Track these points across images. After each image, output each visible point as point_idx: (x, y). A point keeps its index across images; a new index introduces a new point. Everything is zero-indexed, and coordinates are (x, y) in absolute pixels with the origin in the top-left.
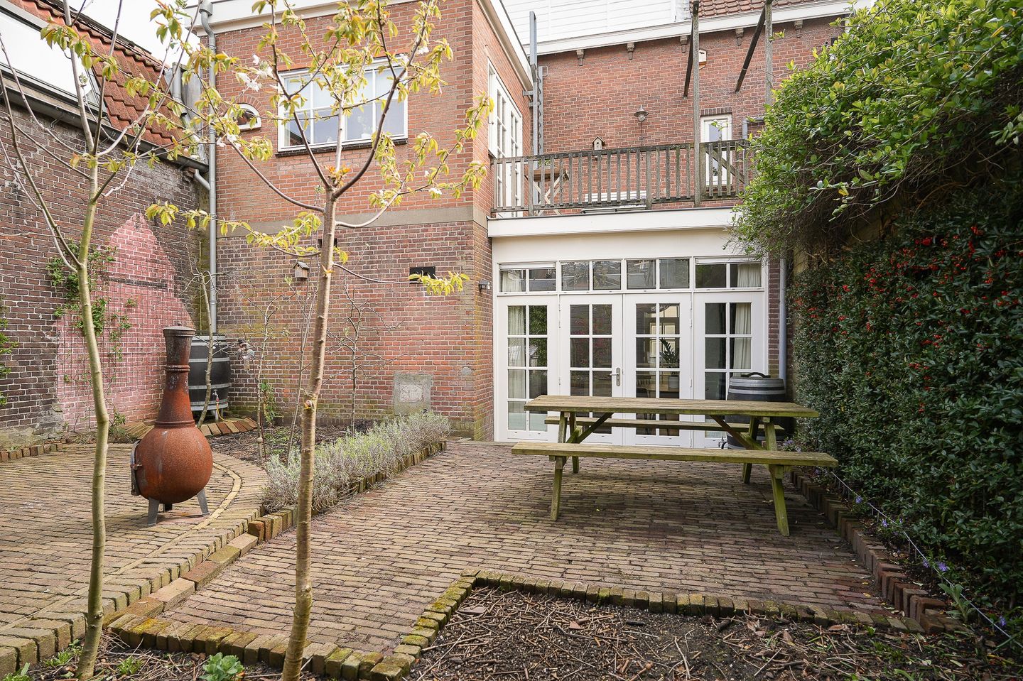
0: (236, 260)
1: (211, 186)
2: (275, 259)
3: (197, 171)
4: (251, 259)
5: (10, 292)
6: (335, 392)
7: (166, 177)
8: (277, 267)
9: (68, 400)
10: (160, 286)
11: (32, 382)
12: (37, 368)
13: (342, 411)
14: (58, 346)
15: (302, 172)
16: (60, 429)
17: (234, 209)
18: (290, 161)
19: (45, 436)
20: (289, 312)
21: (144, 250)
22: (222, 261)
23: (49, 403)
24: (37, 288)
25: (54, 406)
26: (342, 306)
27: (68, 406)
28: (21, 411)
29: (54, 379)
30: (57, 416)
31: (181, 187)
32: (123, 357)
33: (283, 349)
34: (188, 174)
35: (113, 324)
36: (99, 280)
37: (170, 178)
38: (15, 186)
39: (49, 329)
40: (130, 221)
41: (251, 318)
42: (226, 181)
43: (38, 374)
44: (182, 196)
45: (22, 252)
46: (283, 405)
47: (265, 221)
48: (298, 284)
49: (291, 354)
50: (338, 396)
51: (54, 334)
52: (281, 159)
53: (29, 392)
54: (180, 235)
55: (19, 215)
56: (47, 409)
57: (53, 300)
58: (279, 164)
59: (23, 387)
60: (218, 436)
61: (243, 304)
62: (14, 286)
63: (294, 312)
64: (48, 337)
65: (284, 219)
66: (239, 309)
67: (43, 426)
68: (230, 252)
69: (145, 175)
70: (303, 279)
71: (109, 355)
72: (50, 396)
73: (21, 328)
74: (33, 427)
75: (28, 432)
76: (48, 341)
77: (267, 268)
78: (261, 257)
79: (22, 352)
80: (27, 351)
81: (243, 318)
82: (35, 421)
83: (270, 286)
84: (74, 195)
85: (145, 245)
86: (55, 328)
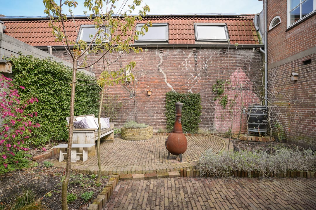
0: (273, 77)
1: (265, 52)
2: (285, 74)
3: (261, 48)
4: (278, 76)
5: (204, 94)
6: (309, 132)
7: (249, 54)
8: (286, 77)
9: (218, 123)
10: (247, 90)
11: (209, 117)
12: (210, 114)
13: (312, 142)
14: (215, 108)
15: (296, 34)
16: (215, 131)
17: (273, 58)
18: (291, 31)
19: (211, 132)
20: (291, 95)
21: (241, 79)
22: (269, 78)
23: (212, 123)
24: (210, 93)
25: (214, 125)
26: (313, 91)
27: (217, 125)
28: (206, 125)
29: (214, 117)
30: (214, 127)
31: (255, 55)
32: (234, 112)
33: (288, 111)
34: (257, 50)
35: (231, 102)
36: (227, 89)
37: (251, 53)
38: (205, 68)
39: (213, 104)
40: (236, 70)
41: (278, 98)
42: (270, 48)
43: (210, 116)
44: (256, 58)
45: (207, 84)
46: (288, 135)
47: (282, 59)
48: (294, 83)
49: (291, 113)
50: (311, 135)
51: (214, 105)
52: (288, 32)
53: (208, 120)
54: (255, 72)
55: (206, 75)
56: (212, 125)
57: (214, 96)
58: (287, 34)
59: (207, 119)
60: (254, 141)
61: (275, 93)
62: (205, 93)
63: (292, 95)
64: (213, 106)
65: (289, 56)
66: (274, 95)
67: (211, 129)
68: (271, 74)
69: (242, 55)
70: (296, 81)
71: (229, 111)
72: (213, 121)
73: (206, 103)
74: (209, 129)
75: (207, 130)
76: (213, 107)
77: (283, 78)
78: (281, 74)
79: (206, 110)
80: (207, 110)
81: (275, 99)
82: (209, 128)
83: (284, 85)
84: (220, 67)
85: (241, 77)
86: (214, 104)
